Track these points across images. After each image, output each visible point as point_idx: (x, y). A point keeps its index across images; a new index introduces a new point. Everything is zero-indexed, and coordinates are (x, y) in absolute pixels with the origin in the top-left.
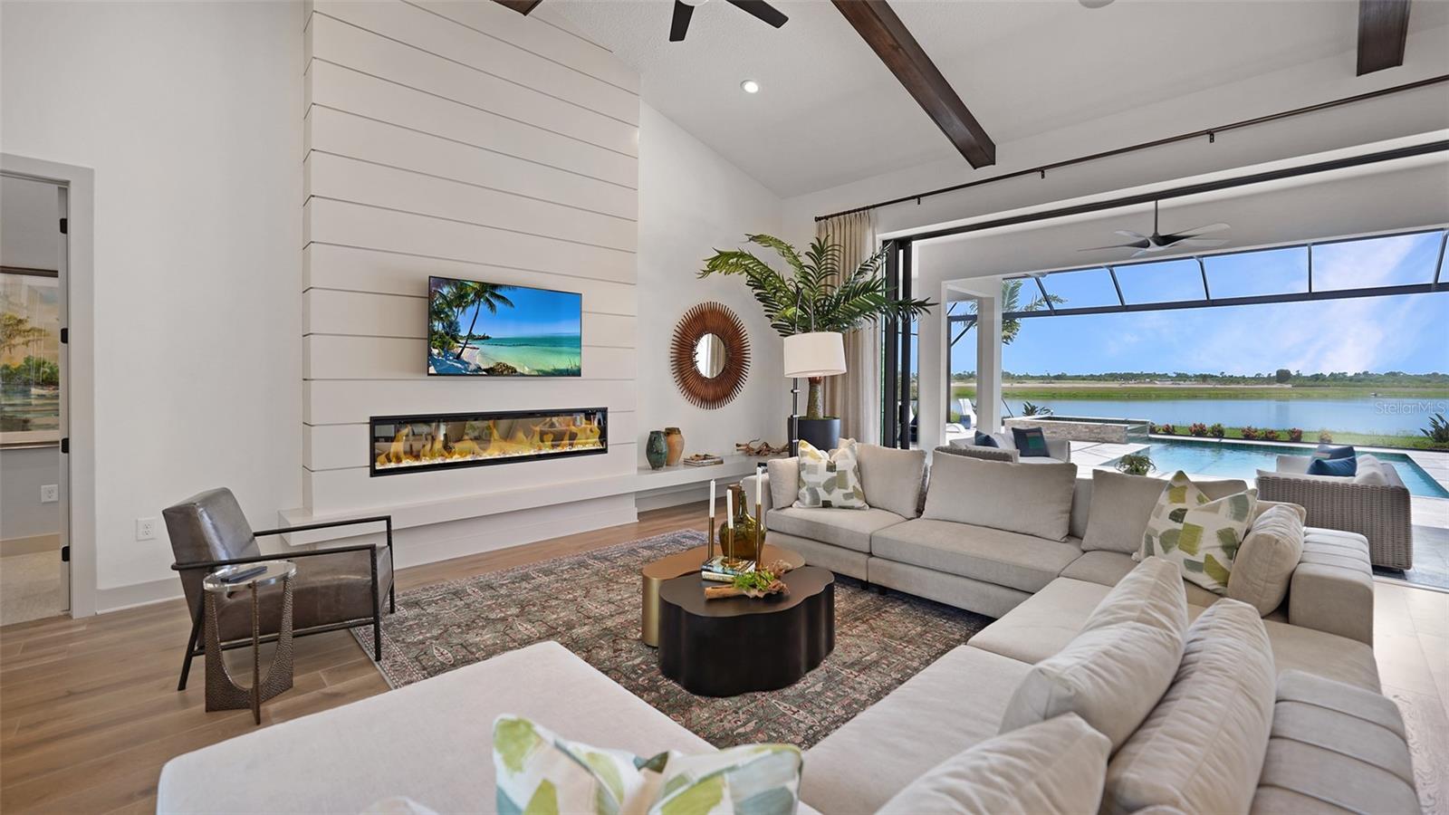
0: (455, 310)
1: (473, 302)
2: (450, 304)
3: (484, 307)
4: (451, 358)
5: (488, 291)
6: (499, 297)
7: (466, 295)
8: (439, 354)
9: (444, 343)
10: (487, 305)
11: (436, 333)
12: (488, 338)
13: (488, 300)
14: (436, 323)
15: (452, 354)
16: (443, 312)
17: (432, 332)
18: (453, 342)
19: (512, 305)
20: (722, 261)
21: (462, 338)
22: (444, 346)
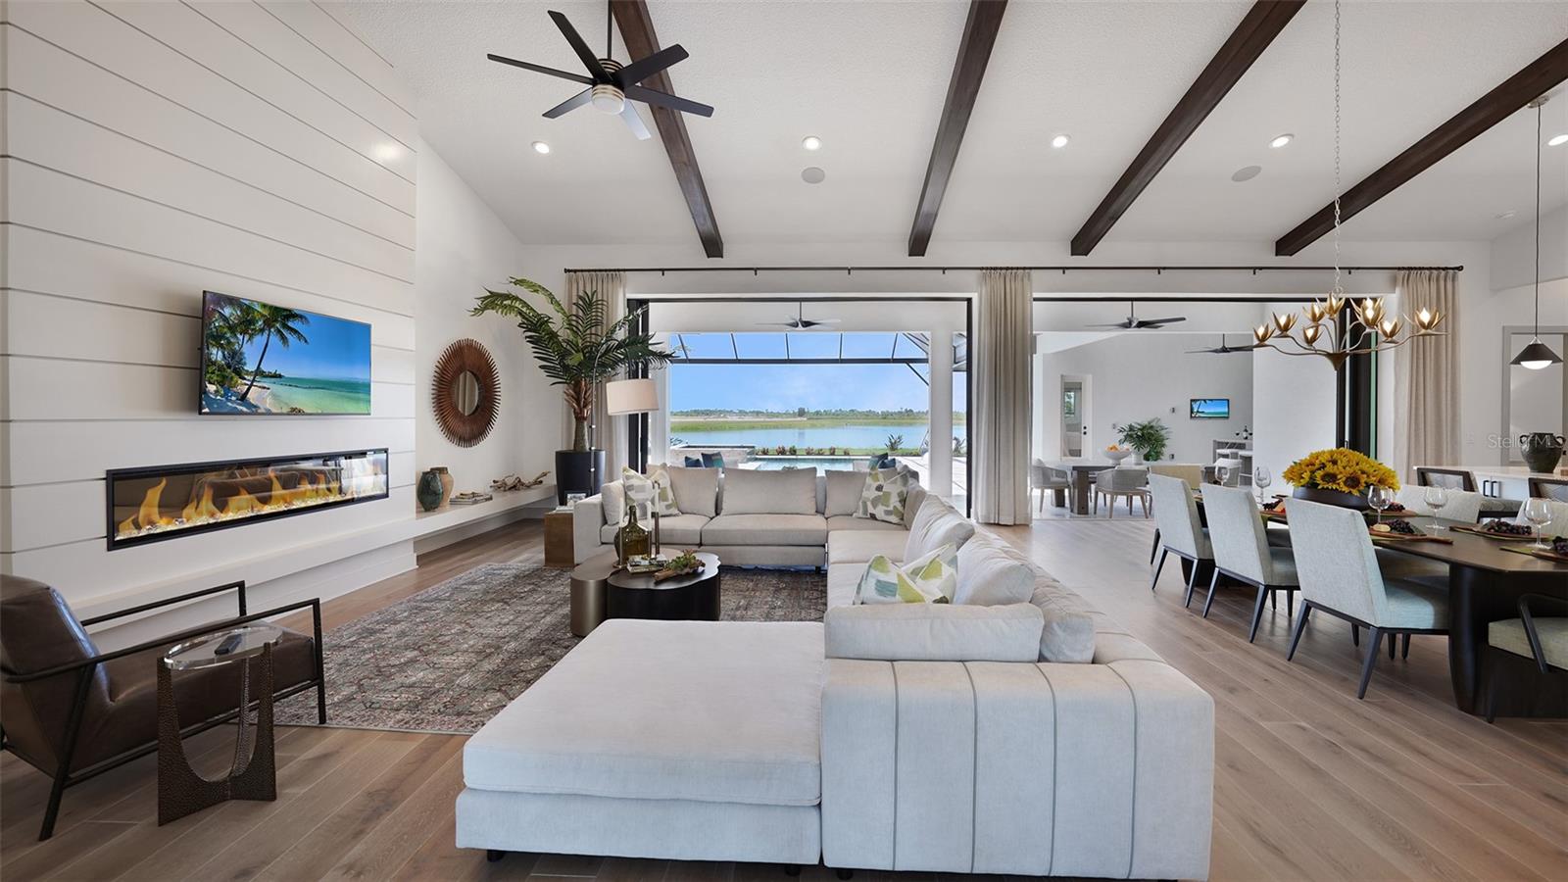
0: (241, 337)
1: (262, 331)
2: (232, 329)
3: (275, 339)
4: (233, 398)
5: (281, 318)
6: (293, 328)
7: (252, 322)
8: (217, 392)
9: (224, 377)
10: (278, 338)
11: (214, 363)
12: (280, 376)
13: (279, 331)
14: (214, 351)
15: (235, 394)
16: (222, 336)
17: (203, 362)
18: (236, 378)
19: (307, 341)
20: (493, 301)
21: (248, 373)
22: (224, 382)
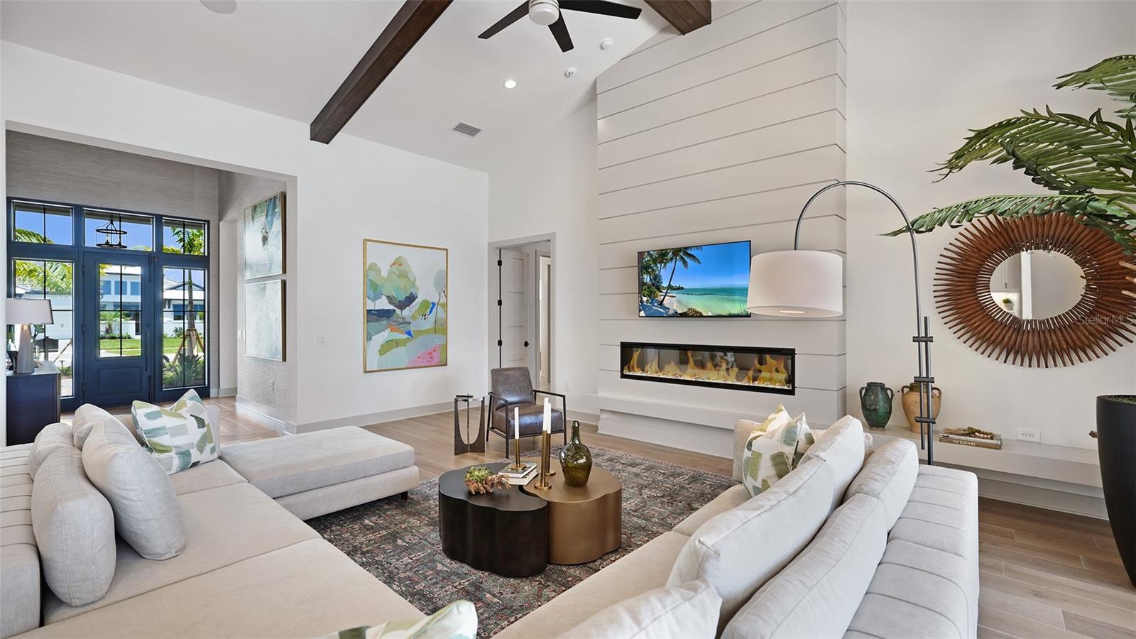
0: (659, 265)
1: (672, 259)
2: (655, 261)
3: (679, 264)
4: (656, 304)
5: (682, 253)
6: (690, 255)
7: (667, 256)
8: (647, 301)
9: (651, 292)
10: (682, 262)
11: (645, 284)
12: (682, 288)
13: (682, 258)
14: (645, 276)
15: (657, 301)
16: (650, 267)
17: (642, 284)
18: (657, 292)
19: (699, 262)
21: (664, 288)
22: (651, 295)
